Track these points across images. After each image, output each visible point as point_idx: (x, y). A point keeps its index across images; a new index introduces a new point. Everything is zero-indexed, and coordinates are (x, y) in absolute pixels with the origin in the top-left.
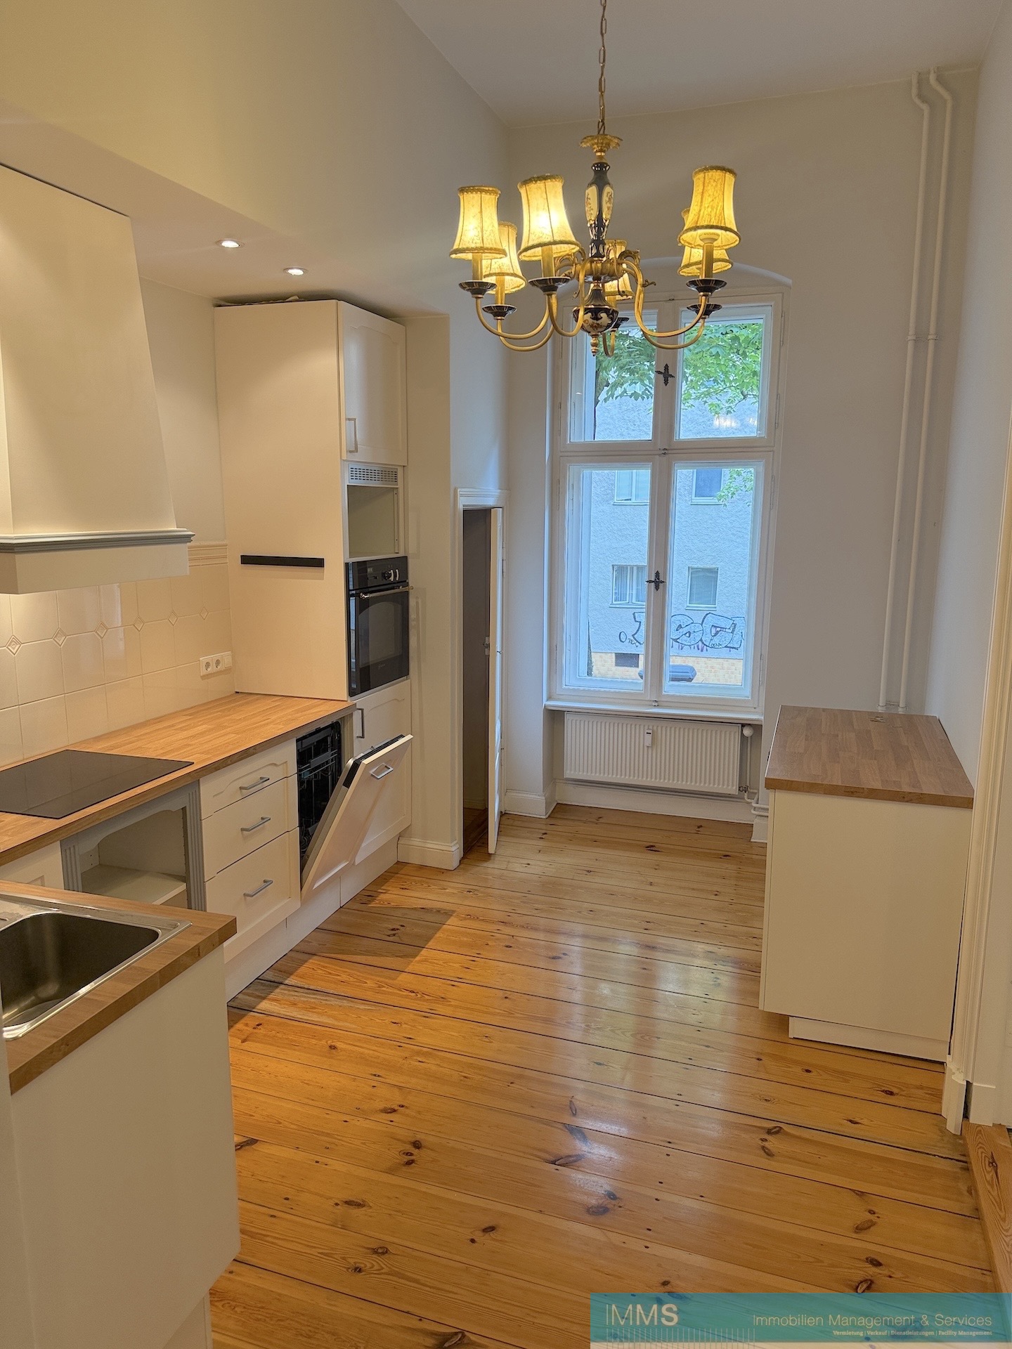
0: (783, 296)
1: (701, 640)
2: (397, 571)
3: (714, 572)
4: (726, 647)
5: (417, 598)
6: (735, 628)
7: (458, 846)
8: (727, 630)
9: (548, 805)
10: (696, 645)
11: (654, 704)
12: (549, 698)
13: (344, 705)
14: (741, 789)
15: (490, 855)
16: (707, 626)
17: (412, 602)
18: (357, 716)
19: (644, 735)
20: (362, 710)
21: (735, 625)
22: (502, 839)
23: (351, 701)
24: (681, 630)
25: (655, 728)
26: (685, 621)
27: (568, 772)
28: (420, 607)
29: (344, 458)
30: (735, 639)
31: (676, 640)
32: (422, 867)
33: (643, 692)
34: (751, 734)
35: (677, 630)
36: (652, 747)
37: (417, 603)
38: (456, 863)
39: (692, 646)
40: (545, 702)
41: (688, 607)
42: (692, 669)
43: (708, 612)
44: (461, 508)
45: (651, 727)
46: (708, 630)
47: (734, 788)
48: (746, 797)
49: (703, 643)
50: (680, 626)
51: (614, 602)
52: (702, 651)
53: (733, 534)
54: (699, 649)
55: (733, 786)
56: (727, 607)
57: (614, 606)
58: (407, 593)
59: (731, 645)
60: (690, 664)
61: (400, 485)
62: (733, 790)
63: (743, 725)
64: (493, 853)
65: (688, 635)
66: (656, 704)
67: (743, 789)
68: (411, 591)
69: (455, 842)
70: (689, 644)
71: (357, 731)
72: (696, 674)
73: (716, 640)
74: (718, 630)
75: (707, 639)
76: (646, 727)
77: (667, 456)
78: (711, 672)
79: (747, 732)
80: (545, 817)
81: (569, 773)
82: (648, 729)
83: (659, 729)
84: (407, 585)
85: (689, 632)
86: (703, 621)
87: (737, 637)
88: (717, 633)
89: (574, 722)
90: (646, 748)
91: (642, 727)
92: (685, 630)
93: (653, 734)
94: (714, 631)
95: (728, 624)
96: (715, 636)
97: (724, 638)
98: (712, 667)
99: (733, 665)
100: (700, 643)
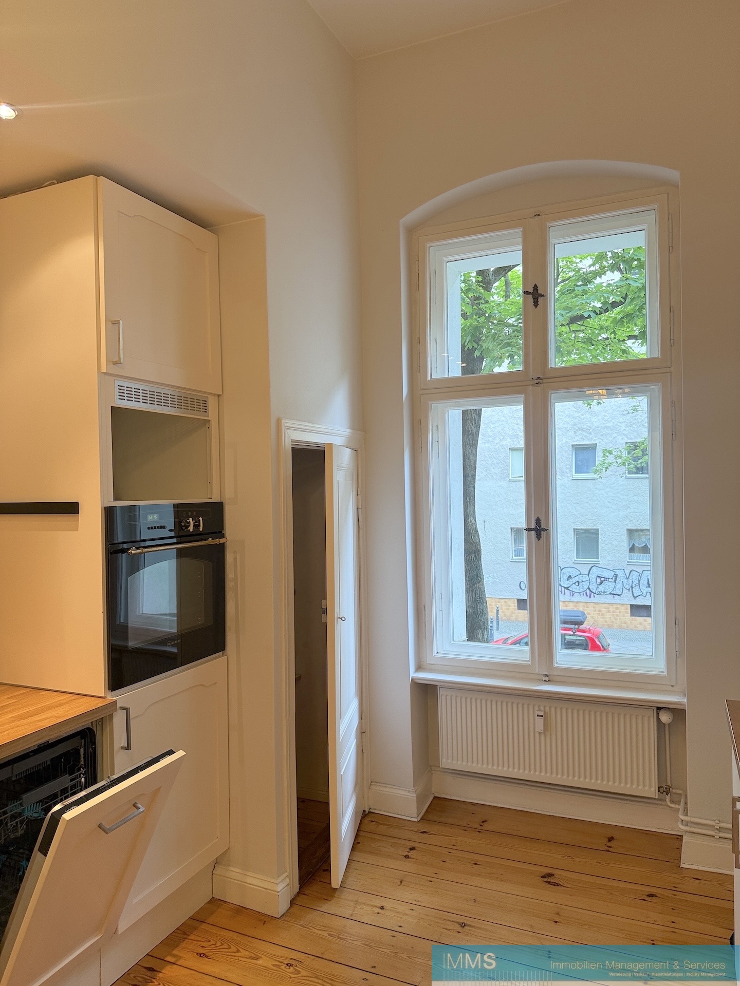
0: (668, 197)
1: (589, 588)
2: (201, 518)
3: (596, 533)
4: (610, 594)
5: (235, 552)
6: (616, 578)
7: (287, 881)
8: (610, 580)
9: (420, 799)
10: (584, 593)
11: (544, 678)
12: (419, 668)
13: (100, 703)
14: (661, 790)
15: (335, 889)
16: (593, 577)
17: (229, 558)
18: (119, 720)
19: (534, 718)
20: (127, 710)
21: (617, 575)
22: (358, 856)
23: (111, 697)
24: (571, 580)
25: (547, 709)
26: (574, 573)
27: (444, 760)
28: (238, 565)
29: (104, 370)
30: (617, 587)
31: (567, 588)
32: (241, 910)
33: (530, 663)
34: (670, 721)
35: (568, 580)
36: (545, 733)
37: (235, 559)
38: (282, 906)
39: (582, 594)
40: (413, 674)
41: (575, 561)
42: (583, 614)
43: (593, 565)
44: (287, 446)
45: (542, 708)
46: (594, 580)
47: (653, 789)
48: (668, 800)
49: (590, 590)
50: (570, 577)
51: (514, 558)
52: (590, 597)
53: (609, 502)
54: (587, 596)
55: (650, 787)
56: (609, 561)
57: (514, 561)
58: (222, 547)
59: (614, 592)
60: (581, 609)
61: (212, 415)
62: (651, 791)
63: (659, 709)
64: (338, 887)
65: (577, 584)
66: (547, 679)
67: (664, 790)
68: (227, 544)
69: (286, 874)
70: (579, 591)
71: (120, 739)
72: (586, 617)
73: (601, 588)
74: (602, 580)
75: (593, 587)
76: (536, 708)
77: (542, 385)
78: (599, 614)
79: (665, 718)
80: (415, 820)
81: (446, 762)
82: (539, 710)
83: (553, 709)
84: (223, 536)
85: (578, 582)
86: (589, 572)
87: (619, 586)
88: (602, 582)
89: (449, 698)
90: (537, 735)
91: (531, 707)
92: (575, 580)
93: (545, 717)
94: (599, 580)
95: (609, 574)
96: (599, 585)
97: (608, 586)
98: (600, 611)
99: (617, 608)
100: (588, 591)
